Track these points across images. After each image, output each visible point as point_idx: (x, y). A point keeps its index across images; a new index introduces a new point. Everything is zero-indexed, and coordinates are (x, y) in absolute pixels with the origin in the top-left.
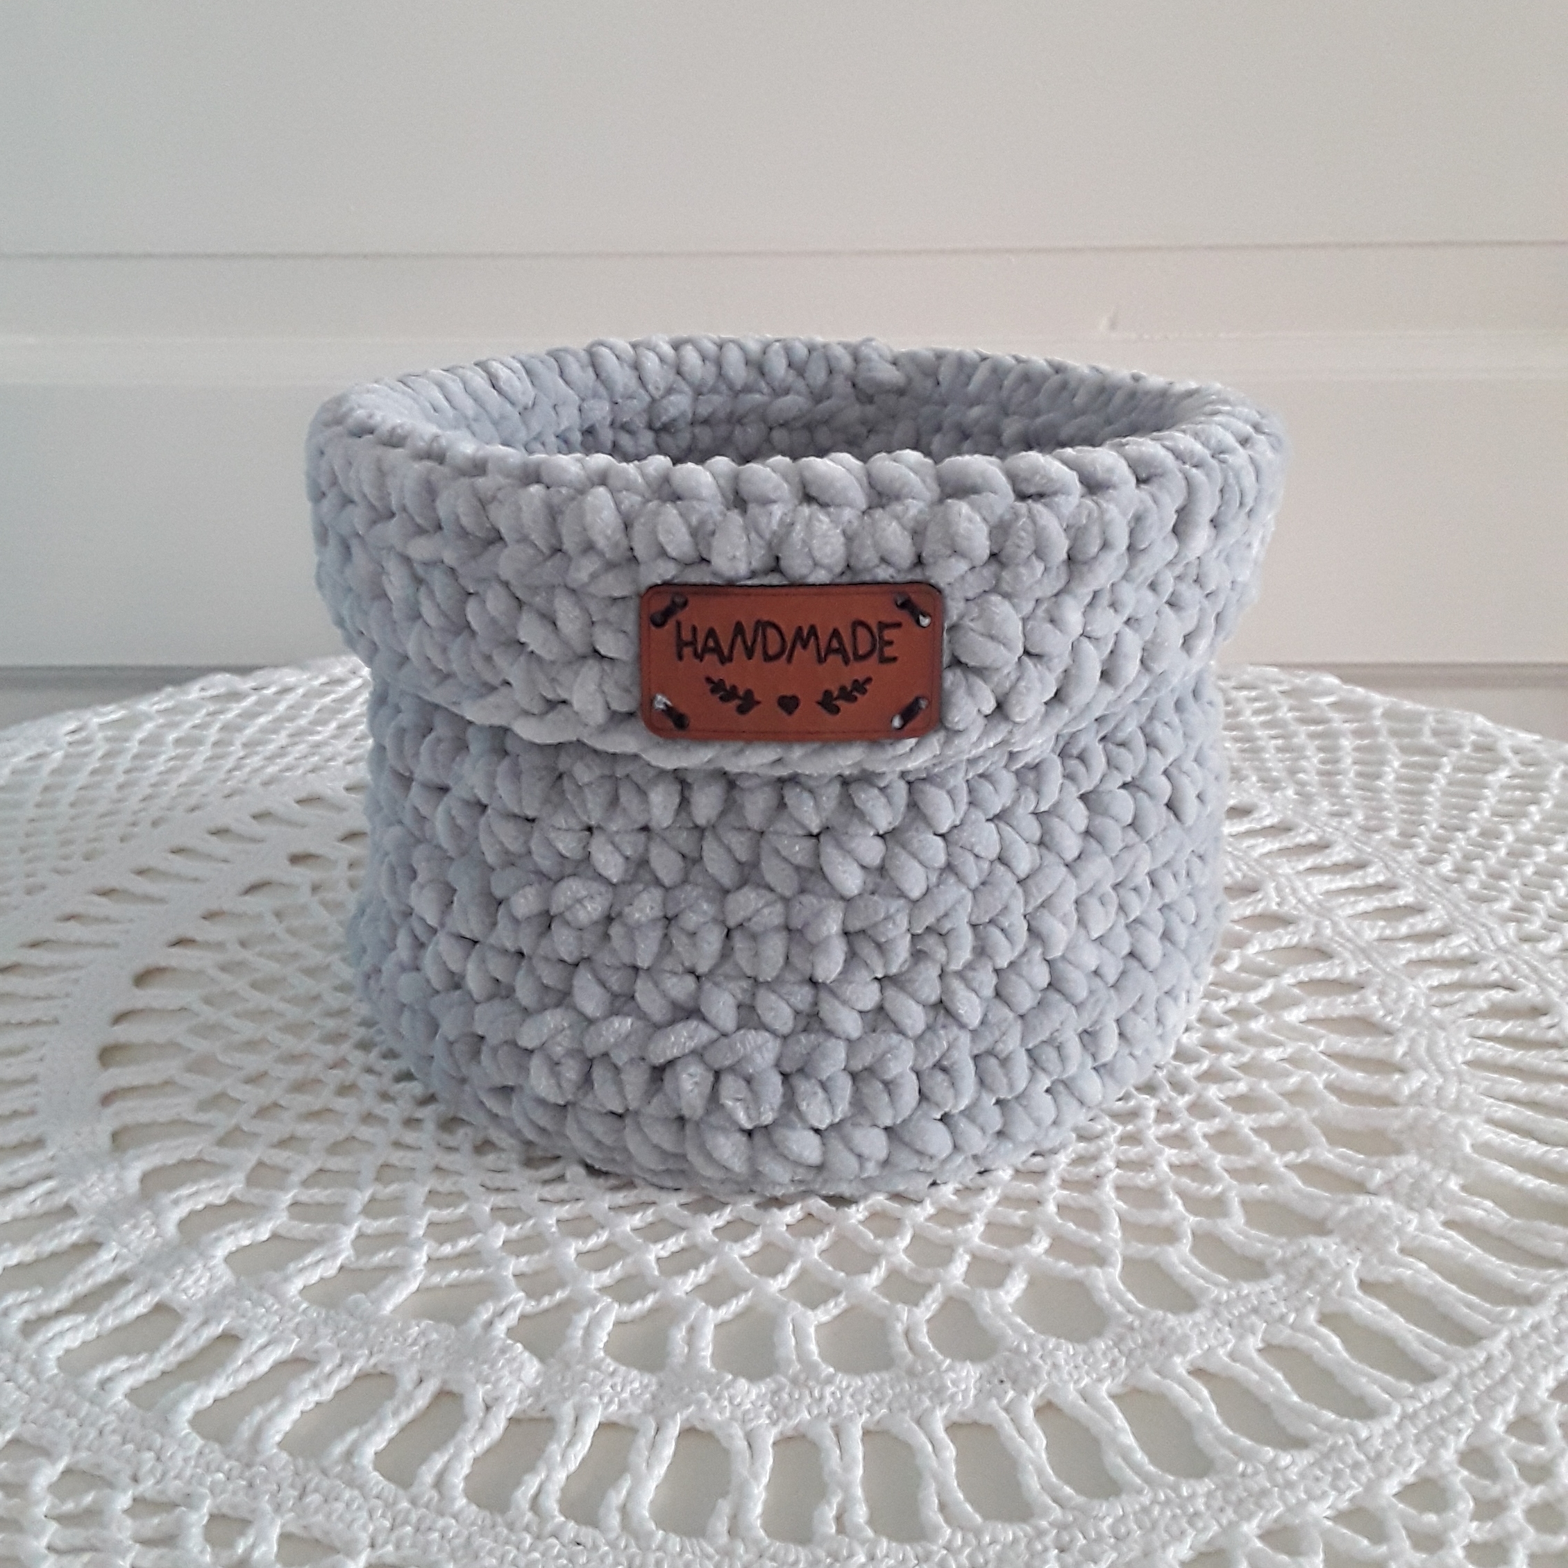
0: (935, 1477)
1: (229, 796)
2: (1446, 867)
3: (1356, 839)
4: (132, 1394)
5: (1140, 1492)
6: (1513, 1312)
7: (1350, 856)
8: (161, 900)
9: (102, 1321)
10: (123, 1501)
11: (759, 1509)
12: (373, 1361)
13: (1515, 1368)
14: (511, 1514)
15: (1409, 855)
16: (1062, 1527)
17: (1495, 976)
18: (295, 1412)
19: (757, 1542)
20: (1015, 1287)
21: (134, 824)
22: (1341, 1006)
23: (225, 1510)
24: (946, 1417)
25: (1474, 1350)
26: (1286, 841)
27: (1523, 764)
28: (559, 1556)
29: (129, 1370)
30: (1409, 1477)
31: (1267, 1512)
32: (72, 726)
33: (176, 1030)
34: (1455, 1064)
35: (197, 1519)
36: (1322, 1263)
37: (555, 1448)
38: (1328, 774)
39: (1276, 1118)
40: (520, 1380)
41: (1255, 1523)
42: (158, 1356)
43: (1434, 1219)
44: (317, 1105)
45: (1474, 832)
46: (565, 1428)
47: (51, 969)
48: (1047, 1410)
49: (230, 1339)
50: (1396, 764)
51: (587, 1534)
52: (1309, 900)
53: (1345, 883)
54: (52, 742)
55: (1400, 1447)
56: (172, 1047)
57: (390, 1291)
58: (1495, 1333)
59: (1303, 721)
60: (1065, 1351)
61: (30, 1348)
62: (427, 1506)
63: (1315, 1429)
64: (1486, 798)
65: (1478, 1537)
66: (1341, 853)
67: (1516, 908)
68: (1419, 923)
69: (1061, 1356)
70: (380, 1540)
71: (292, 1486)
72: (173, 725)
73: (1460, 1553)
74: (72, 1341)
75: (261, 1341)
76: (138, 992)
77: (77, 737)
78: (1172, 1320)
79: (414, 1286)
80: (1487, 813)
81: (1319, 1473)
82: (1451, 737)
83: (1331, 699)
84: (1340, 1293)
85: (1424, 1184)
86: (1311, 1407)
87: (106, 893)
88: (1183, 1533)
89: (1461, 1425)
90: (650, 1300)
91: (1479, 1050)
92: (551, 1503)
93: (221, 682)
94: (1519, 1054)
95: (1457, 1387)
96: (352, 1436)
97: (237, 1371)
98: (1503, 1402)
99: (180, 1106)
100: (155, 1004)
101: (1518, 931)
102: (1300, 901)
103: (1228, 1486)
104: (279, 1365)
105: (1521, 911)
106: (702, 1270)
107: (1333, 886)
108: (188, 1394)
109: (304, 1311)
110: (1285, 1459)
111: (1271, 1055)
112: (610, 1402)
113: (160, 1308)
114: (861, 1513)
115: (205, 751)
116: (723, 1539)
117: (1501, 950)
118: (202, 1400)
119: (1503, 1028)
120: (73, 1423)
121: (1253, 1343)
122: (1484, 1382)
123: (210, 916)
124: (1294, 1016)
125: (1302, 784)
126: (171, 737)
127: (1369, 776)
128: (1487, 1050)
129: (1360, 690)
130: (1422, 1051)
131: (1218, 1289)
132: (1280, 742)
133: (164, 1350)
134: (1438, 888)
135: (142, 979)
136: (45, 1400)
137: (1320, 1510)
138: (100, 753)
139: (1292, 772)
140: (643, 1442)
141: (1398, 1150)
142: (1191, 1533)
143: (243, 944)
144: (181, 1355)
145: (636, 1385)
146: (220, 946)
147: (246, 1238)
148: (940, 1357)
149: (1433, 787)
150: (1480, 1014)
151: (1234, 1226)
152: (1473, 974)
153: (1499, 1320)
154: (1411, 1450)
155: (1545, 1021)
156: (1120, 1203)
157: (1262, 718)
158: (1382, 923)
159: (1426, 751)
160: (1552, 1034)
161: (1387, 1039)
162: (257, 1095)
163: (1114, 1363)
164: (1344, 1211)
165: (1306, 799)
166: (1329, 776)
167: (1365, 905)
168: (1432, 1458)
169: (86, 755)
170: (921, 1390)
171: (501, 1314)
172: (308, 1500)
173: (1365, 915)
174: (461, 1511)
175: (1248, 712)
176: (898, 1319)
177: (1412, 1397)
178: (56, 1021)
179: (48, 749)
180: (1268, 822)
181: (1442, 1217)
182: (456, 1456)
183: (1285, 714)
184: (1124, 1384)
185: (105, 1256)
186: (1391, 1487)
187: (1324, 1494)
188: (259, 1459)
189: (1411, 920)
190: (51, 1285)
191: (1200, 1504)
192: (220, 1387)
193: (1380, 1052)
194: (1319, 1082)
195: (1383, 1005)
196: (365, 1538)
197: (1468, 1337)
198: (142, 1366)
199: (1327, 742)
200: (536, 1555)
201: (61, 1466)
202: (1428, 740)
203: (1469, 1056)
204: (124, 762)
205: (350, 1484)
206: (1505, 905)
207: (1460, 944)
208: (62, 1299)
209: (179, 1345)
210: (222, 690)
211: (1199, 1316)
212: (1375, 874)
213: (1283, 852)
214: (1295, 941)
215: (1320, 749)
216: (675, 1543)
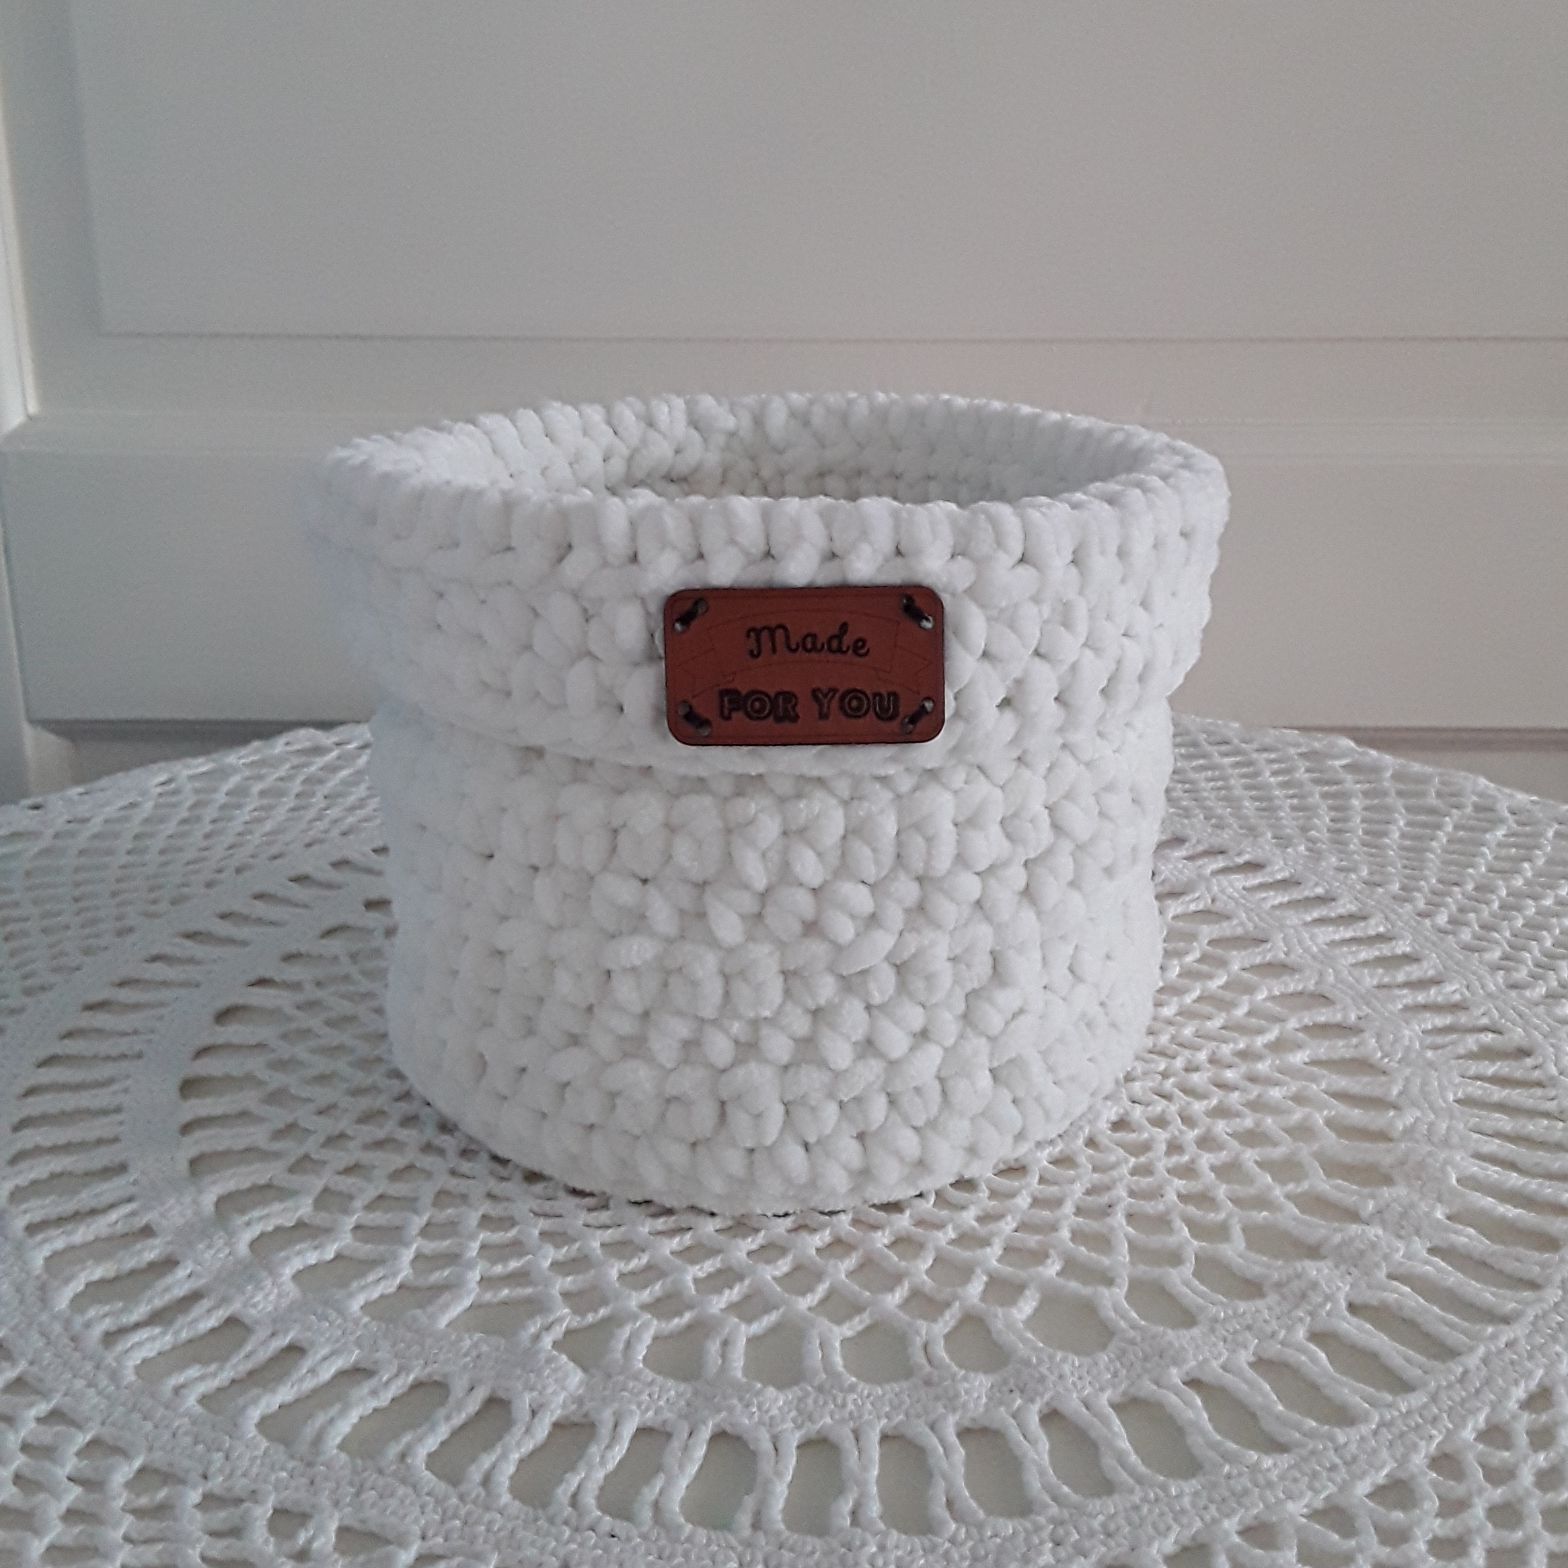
0: (944, 1476)
1: (309, 845)
2: (1442, 919)
3: (1360, 892)
4: (204, 1400)
5: (1131, 1491)
6: (1490, 1330)
7: (1353, 908)
8: (244, 943)
9: (177, 1333)
10: (195, 1496)
11: (780, 1504)
12: (428, 1370)
13: (1488, 1382)
14: (551, 1510)
15: (1408, 907)
16: (1058, 1522)
17: (1485, 1021)
18: (354, 1416)
19: (778, 1534)
20: (1026, 1307)
21: (220, 871)
22: (1341, 1048)
23: (288, 1505)
24: (957, 1423)
25: (1451, 1365)
26: (1296, 894)
27: (1519, 823)
28: (595, 1547)
29: (202, 1378)
30: (1381, 1477)
31: (1247, 1509)
32: (162, 778)
33: (255, 1064)
34: (1445, 1101)
35: (262, 1513)
36: (1314, 1285)
37: (594, 1450)
38: (1339, 831)
39: (1277, 1153)
40: (563, 1388)
41: (1236, 1519)
42: (228, 1365)
43: (1420, 1246)
44: (381, 1134)
45: (1470, 887)
46: (605, 1431)
47: (136, 1007)
48: (1052, 1417)
49: (295, 1351)
50: (1402, 823)
51: (621, 1527)
52: (1315, 949)
53: (1349, 934)
54: (144, 793)
55: (1375, 1451)
56: (250, 1080)
57: (446, 1307)
58: (1471, 1349)
59: (1317, 782)
60: (1070, 1363)
61: (110, 1358)
62: (474, 1502)
63: (1297, 1435)
64: (1483, 855)
65: (1440, 1533)
66: (1345, 906)
67: (1505, 957)
68: (1414, 972)
69: (1067, 1368)
70: (430, 1533)
71: (351, 1484)
72: (260, 778)
73: (1422, 1547)
74: (149, 1351)
75: (325, 1351)
76: (219, 1029)
77: (166, 788)
78: (1171, 1334)
79: (467, 1303)
80: (1483, 869)
81: (1298, 1475)
82: (1452, 797)
83: (1344, 762)
84: (1328, 1314)
85: (1412, 1212)
86: (1295, 1416)
87: (191, 936)
88: (1169, 1528)
89: (1434, 1432)
90: (687, 1317)
91: (1470, 1089)
92: (589, 1500)
93: (304, 737)
94: (1505, 1093)
95: (1434, 1398)
96: (407, 1438)
97: (302, 1380)
98: (1474, 1412)
99: (257, 1135)
100: (236, 1040)
101: (1505, 979)
102: (1307, 950)
103: (1214, 1486)
104: (342, 1374)
105: (1509, 961)
106: (736, 1289)
107: (1337, 937)
108: (255, 1401)
109: (365, 1326)
110: (1268, 1462)
111: (1276, 1093)
112: (647, 1409)
113: (232, 1322)
114: (874, 1509)
115: (289, 802)
116: (747, 1532)
117: (1490, 995)
118: (268, 1406)
119: (1491, 1069)
120: (149, 1426)
121: (1244, 1357)
122: (1459, 1393)
123: (289, 958)
124: (1298, 1058)
125: (1314, 841)
126: (257, 788)
127: (1375, 835)
128: (1477, 1089)
129: (1373, 753)
130: (1415, 1090)
131: (1216, 1305)
132: (1295, 801)
133: (235, 1360)
134: (1434, 938)
135: (224, 1016)
136: (123, 1404)
137: (1296, 1509)
138: (189, 803)
139: (1304, 830)
140: (676, 1444)
141: (1388, 1180)
142: (1176, 1529)
143: (319, 984)
144: (249, 1365)
145: (673, 1393)
146: (296, 986)
147: (312, 1258)
148: (955, 1368)
149: (1434, 844)
150: (1472, 1056)
151: (1234, 1250)
152: (1463, 1019)
153: (1476, 1338)
154: (1385, 1454)
155: (1529, 1062)
156: (1130, 1229)
157: (1280, 778)
158: (1380, 971)
159: (1432, 811)
160: (1537, 1074)
161: (1383, 1078)
162: (328, 1126)
163: (1115, 1375)
164: (1337, 1238)
165: (1315, 854)
166: (1338, 834)
167: (1365, 954)
168: (1403, 1461)
169: (174, 805)
170: (937, 1398)
171: (548, 1328)
172: (364, 1496)
173: (1365, 963)
174: (506, 1506)
175: (1268, 774)
176: (918, 1333)
177: (1389, 1406)
178: (139, 1056)
179: (139, 799)
180: (1279, 877)
181: (1428, 1245)
182: (504, 1457)
183: (1301, 775)
184: (1124, 1394)
185: (181, 1273)
186: (1363, 1488)
187: (1301, 1495)
188: (322, 1458)
189: (1408, 968)
190: (131, 1299)
191: (1186, 1501)
192: (285, 1394)
193: (1378, 1092)
194: (1319, 1119)
195: (1381, 1047)
196: (416, 1530)
197: (1446, 1352)
198: (215, 1375)
199: (1339, 802)
200: (574, 1546)
201: (137, 1464)
202: (1432, 800)
203: (1460, 1095)
204: (210, 813)
205: (404, 1481)
206: (1496, 954)
207: (1452, 990)
208: (140, 1312)
209: (247, 1357)
210: (307, 744)
211: (1196, 1331)
212: (1376, 926)
213: (1292, 904)
214: (1300, 987)
215: (1331, 808)
216: (702, 1535)
